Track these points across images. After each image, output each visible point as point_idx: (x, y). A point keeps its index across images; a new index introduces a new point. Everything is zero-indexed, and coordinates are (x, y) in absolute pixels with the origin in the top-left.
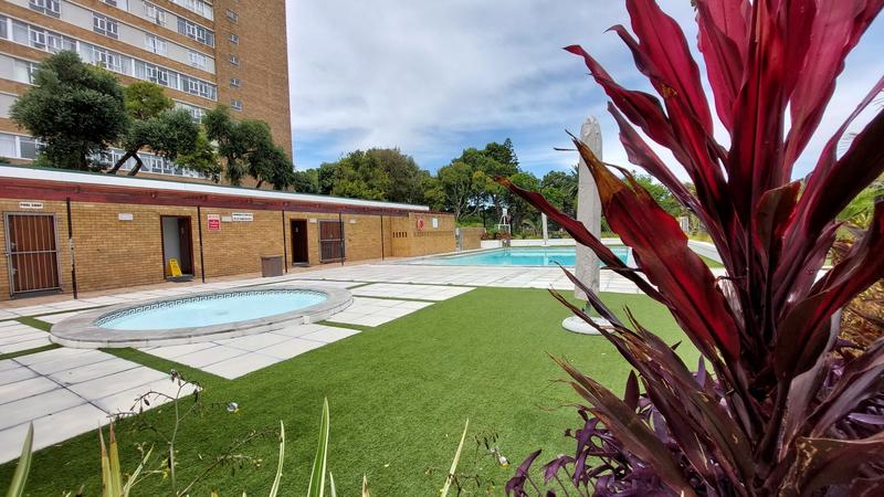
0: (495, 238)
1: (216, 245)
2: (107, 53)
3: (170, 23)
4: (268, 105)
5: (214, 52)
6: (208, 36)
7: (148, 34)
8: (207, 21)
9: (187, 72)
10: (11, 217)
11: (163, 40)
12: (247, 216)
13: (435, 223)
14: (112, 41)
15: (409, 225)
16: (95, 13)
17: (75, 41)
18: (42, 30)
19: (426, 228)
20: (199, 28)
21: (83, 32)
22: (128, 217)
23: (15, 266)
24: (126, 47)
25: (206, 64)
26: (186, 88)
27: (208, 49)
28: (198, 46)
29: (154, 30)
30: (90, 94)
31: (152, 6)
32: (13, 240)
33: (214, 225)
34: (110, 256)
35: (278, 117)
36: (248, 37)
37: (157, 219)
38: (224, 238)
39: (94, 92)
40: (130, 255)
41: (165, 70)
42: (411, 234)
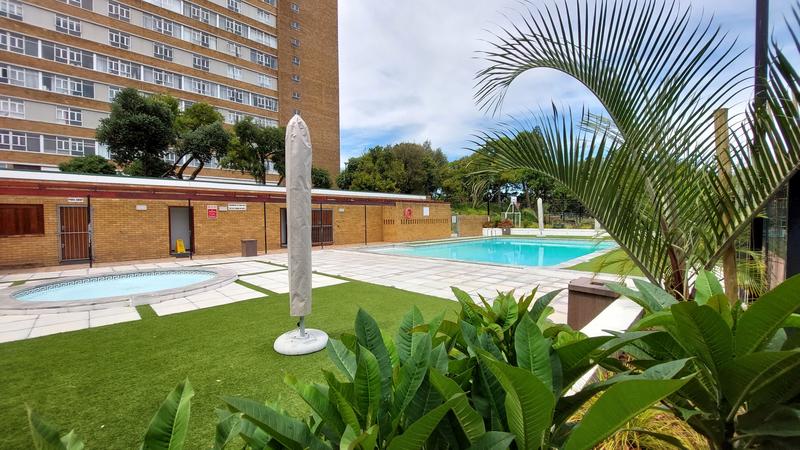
0: (496, 226)
1: (213, 230)
2: (201, 83)
3: (246, 55)
4: (321, 112)
5: (277, 73)
6: (273, 62)
7: (229, 65)
8: (272, 49)
9: (256, 91)
10: (61, 208)
11: (240, 69)
12: (242, 206)
13: (426, 211)
14: (205, 72)
15: (396, 213)
16: (195, 55)
17: (181, 76)
18: (161, 71)
19: (415, 216)
20: (266, 56)
21: (186, 69)
22: (144, 208)
23: (63, 242)
24: (214, 77)
25: (269, 83)
26: (255, 104)
27: (273, 72)
28: (267, 70)
29: (234, 61)
30: (142, 116)
31: (232, 44)
32: (62, 224)
33: (212, 213)
34: (129, 237)
35: (328, 120)
36: (308, 58)
37: (166, 209)
38: (220, 224)
39: (145, 115)
40: (144, 237)
41: (241, 91)
42: (398, 222)
